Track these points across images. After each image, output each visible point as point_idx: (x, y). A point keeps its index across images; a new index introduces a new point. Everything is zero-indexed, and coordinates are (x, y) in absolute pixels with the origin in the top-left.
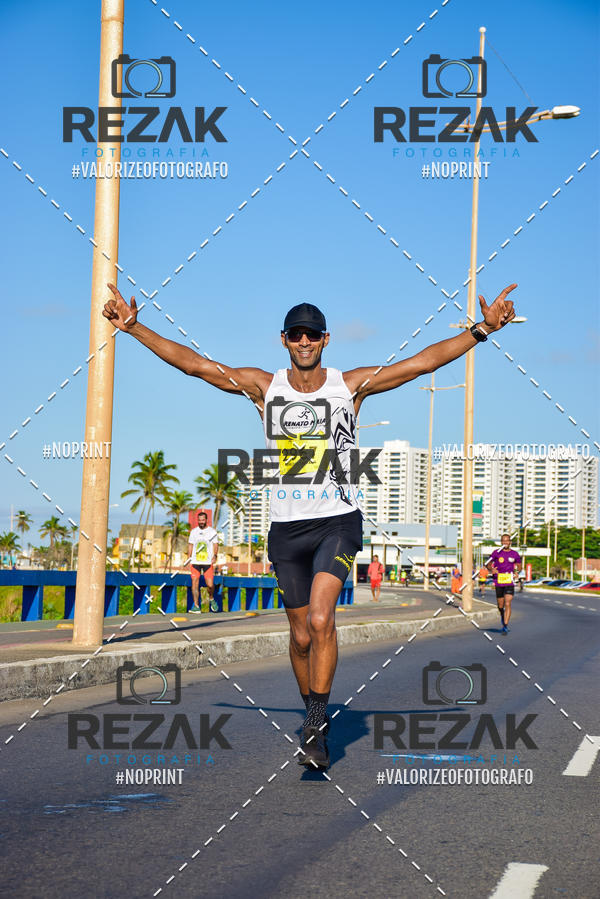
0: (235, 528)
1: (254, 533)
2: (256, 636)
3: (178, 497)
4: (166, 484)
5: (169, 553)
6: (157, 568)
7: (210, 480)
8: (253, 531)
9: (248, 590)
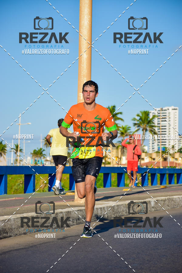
0: (153, 143)
1: (163, 146)
2: (167, 198)
3: (123, 128)
5: (120, 157)
6: (114, 164)
7: (140, 119)
8: (162, 145)
9: (161, 174)
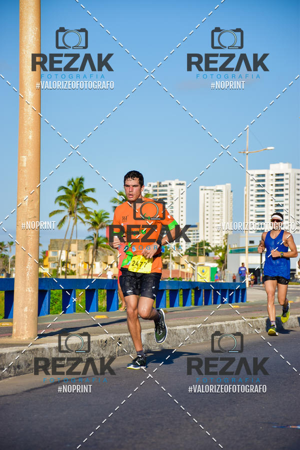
3: (97, 215)
4: (87, 204)
5: (90, 263)
6: (81, 275)
